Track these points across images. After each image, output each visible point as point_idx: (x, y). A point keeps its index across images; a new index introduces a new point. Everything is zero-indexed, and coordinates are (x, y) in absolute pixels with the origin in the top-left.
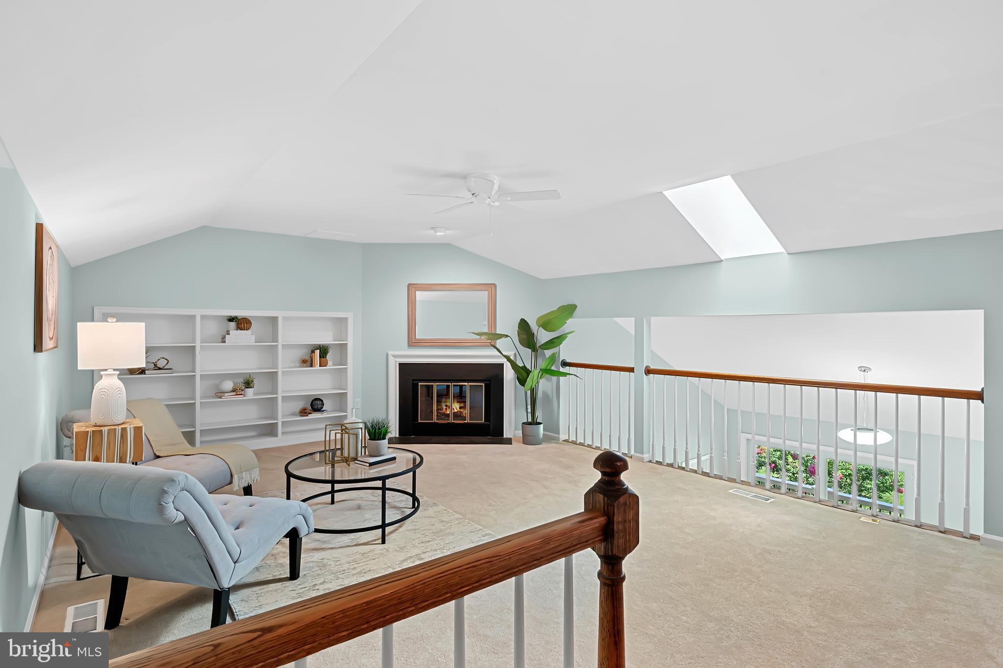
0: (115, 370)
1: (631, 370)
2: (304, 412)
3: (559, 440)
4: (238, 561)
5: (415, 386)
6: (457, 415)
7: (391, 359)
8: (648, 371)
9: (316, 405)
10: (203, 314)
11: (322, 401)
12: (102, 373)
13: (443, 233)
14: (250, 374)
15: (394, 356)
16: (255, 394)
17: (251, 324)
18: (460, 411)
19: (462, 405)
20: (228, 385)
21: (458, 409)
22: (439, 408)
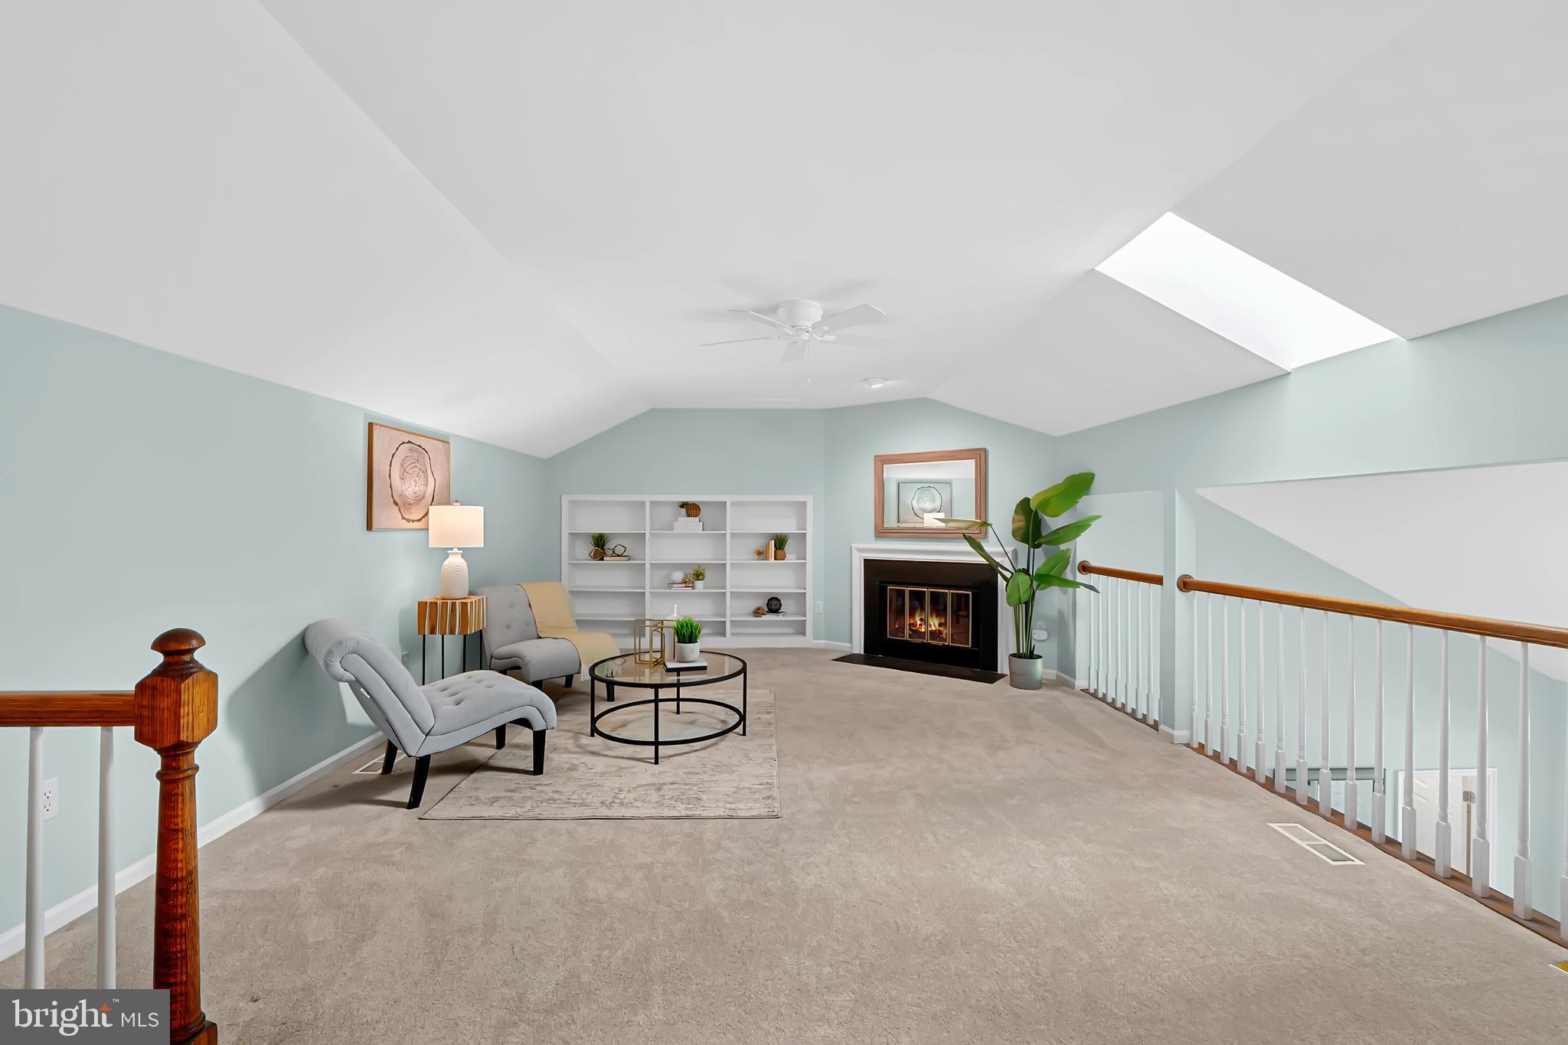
0: (459, 549)
1: (1158, 580)
2: (757, 612)
3: (1074, 688)
4: (431, 733)
5: (883, 591)
6: (935, 635)
7: (855, 553)
8: (1186, 585)
9: (773, 605)
10: (653, 500)
11: (779, 600)
12: (449, 552)
13: (881, 385)
14: (699, 565)
15: (859, 550)
16: (705, 588)
17: (700, 510)
18: (939, 631)
19: (943, 621)
20: (678, 576)
21: (937, 626)
22: (912, 622)
